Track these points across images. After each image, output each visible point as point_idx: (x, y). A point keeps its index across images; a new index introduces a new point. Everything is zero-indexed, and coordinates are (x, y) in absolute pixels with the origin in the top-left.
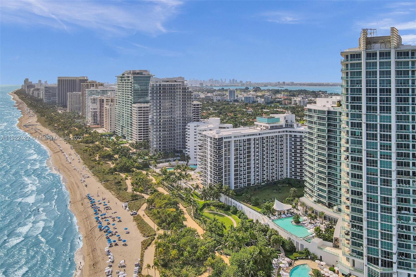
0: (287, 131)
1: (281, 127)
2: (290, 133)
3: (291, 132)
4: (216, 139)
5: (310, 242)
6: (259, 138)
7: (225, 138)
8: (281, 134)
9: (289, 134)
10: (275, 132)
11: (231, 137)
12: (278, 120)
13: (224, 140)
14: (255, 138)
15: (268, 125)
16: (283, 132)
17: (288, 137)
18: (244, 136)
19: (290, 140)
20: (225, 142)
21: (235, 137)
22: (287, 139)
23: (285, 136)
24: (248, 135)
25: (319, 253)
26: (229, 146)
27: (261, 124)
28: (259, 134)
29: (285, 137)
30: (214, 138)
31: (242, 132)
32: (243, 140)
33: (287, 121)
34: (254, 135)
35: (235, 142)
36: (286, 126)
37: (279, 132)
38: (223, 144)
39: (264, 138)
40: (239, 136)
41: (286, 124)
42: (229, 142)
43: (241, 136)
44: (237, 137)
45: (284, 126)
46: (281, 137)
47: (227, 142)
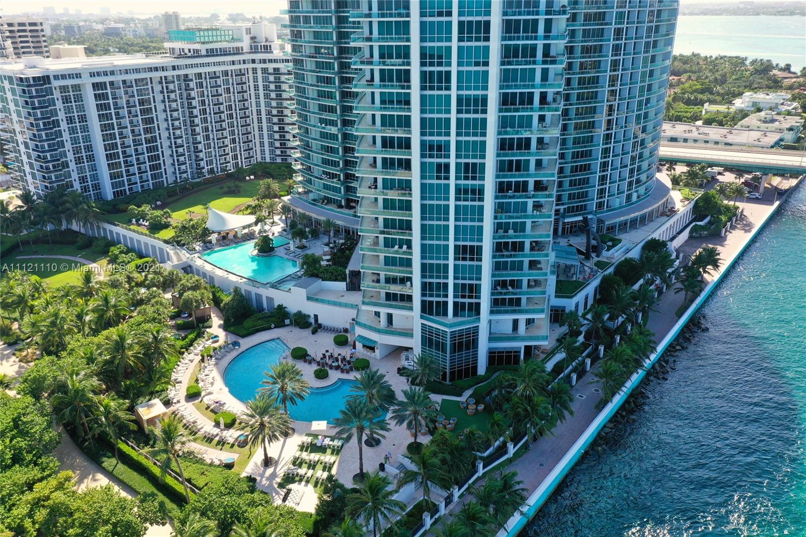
0: (253, 61)
1: (238, 51)
2: (263, 66)
3: (264, 61)
4: (27, 79)
6: (173, 77)
7: (56, 77)
8: (237, 67)
9: (258, 66)
10: (219, 64)
13: (55, 83)
14: (161, 78)
15: (199, 47)
16: (244, 62)
17: (260, 75)
18: (127, 72)
19: (265, 79)
20: (64, 89)
22: (255, 80)
23: (250, 72)
24: (138, 70)
25: (311, 310)
26: (79, 98)
27: (182, 46)
28: (174, 68)
29: (251, 75)
30: (21, 79)
31: (116, 63)
32: (124, 82)
33: (255, 38)
34: (156, 69)
35: (95, 86)
36: (251, 49)
37: (233, 63)
38: (57, 94)
39: (190, 77)
40: (105, 74)
41: (251, 46)
42: (77, 88)
43: (112, 73)
44: (99, 74)
45: (246, 49)
46: (240, 74)
47: (71, 89)
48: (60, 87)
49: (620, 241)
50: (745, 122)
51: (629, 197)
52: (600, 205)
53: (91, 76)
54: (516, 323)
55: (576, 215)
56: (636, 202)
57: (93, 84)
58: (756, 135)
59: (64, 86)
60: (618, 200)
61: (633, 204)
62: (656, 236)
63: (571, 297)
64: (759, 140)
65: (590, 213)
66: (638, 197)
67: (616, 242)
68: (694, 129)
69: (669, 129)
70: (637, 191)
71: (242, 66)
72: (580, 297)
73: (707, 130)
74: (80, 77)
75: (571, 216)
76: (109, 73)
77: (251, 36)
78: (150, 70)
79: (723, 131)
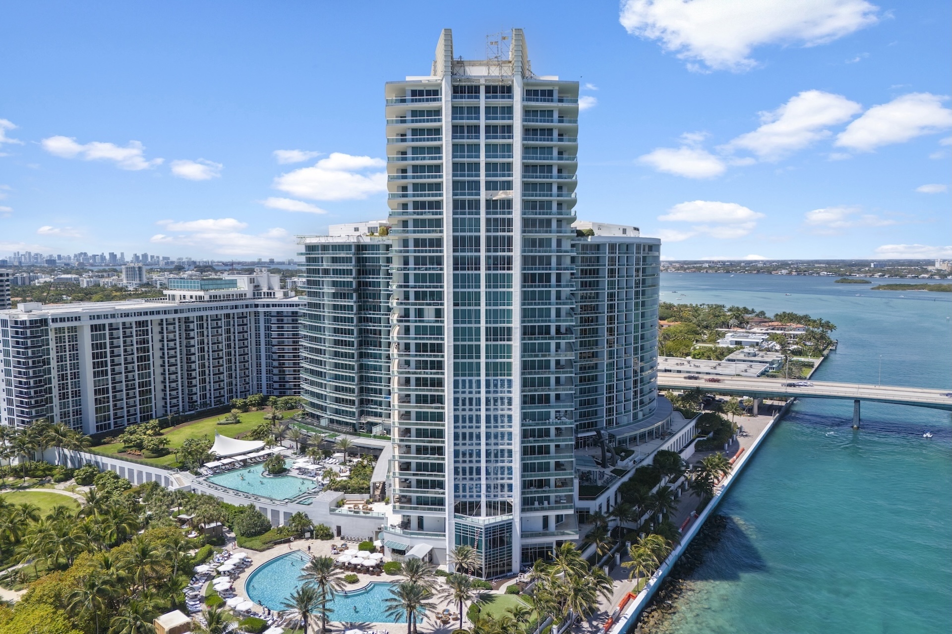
1: (241, 296)
2: (266, 309)
3: (268, 306)
4: (23, 322)
5: (309, 505)
6: (174, 319)
7: (54, 320)
8: (239, 310)
9: (260, 309)
10: (222, 308)
11: (77, 319)
12: (233, 283)
13: (52, 326)
14: (162, 320)
15: (201, 293)
16: (247, 306)
17: (262, 318)
18: (127, 315)
19: (267, 321)
20: (59, 330)
21: (92, 317)
22: (257, 321)
23: (253, 314)
24: (140, 314)
25: (333, 523)
26: (74, 338)
27: (182, 293)
28: (176, 312)
29: (252, 318)
30: (16, 322)
31: (117, 307)
32: (124, 324)
33: (258, 286)
34: (158, 313)
35: (94, 328)
36: (254, 295)
37: (236, 307)
38: (52, 335)
39: (191, 319)
40: (106, 317)
41: (254, 293)
42: (73, 329)
43: (113, 316)
44: (99, 317)
45: (249, 295)
46: (242, 316)
47: (66, 331)
48: (56, 329)
49: (633, 452)
50: (731, 356)
51: (635, 416)
52: (610, 422)
53: (91, 319)
54: (546, 519)
55: (588, 431)
56: (642, 420)
57: (92, 326)
58: (743, 366)
59: (60, 328)
60: (626, 418)
61: (640, 421)
62: (665, 447)
63: (594, 499)
64: (746, 371)
65: (602, 429)
66: (644, 415)
67: (629, 453)
68: (686, 363)
69: (662, 362)
70: (642, 410)
71: (245, 310)
72: (602, 499)
73: (697, 362)
74: (80, 320)
75: (583, 432)
76: (109, 316)
77: (255, 284)
78: (152, 313)
79: (714, 363)
